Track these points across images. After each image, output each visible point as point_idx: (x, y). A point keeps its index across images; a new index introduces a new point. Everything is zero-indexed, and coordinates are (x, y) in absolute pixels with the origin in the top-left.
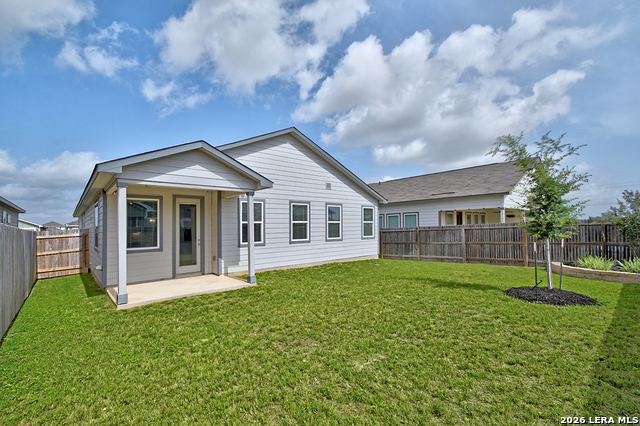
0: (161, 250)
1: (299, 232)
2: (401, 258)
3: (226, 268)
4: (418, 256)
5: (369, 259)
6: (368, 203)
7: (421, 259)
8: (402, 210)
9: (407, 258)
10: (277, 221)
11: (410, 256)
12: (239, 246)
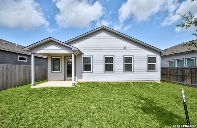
0: (61, 72)
1: (109, 68)
2: (180, 84)
3: (77, 79)
4: (190, 84)
5: (152, 82)
6: (152, 54)
7: (192, 86)
8: (185, 57)
9: (183, 85)
10: (98, 64)
11: (185, 83)
12: (82, 72)
